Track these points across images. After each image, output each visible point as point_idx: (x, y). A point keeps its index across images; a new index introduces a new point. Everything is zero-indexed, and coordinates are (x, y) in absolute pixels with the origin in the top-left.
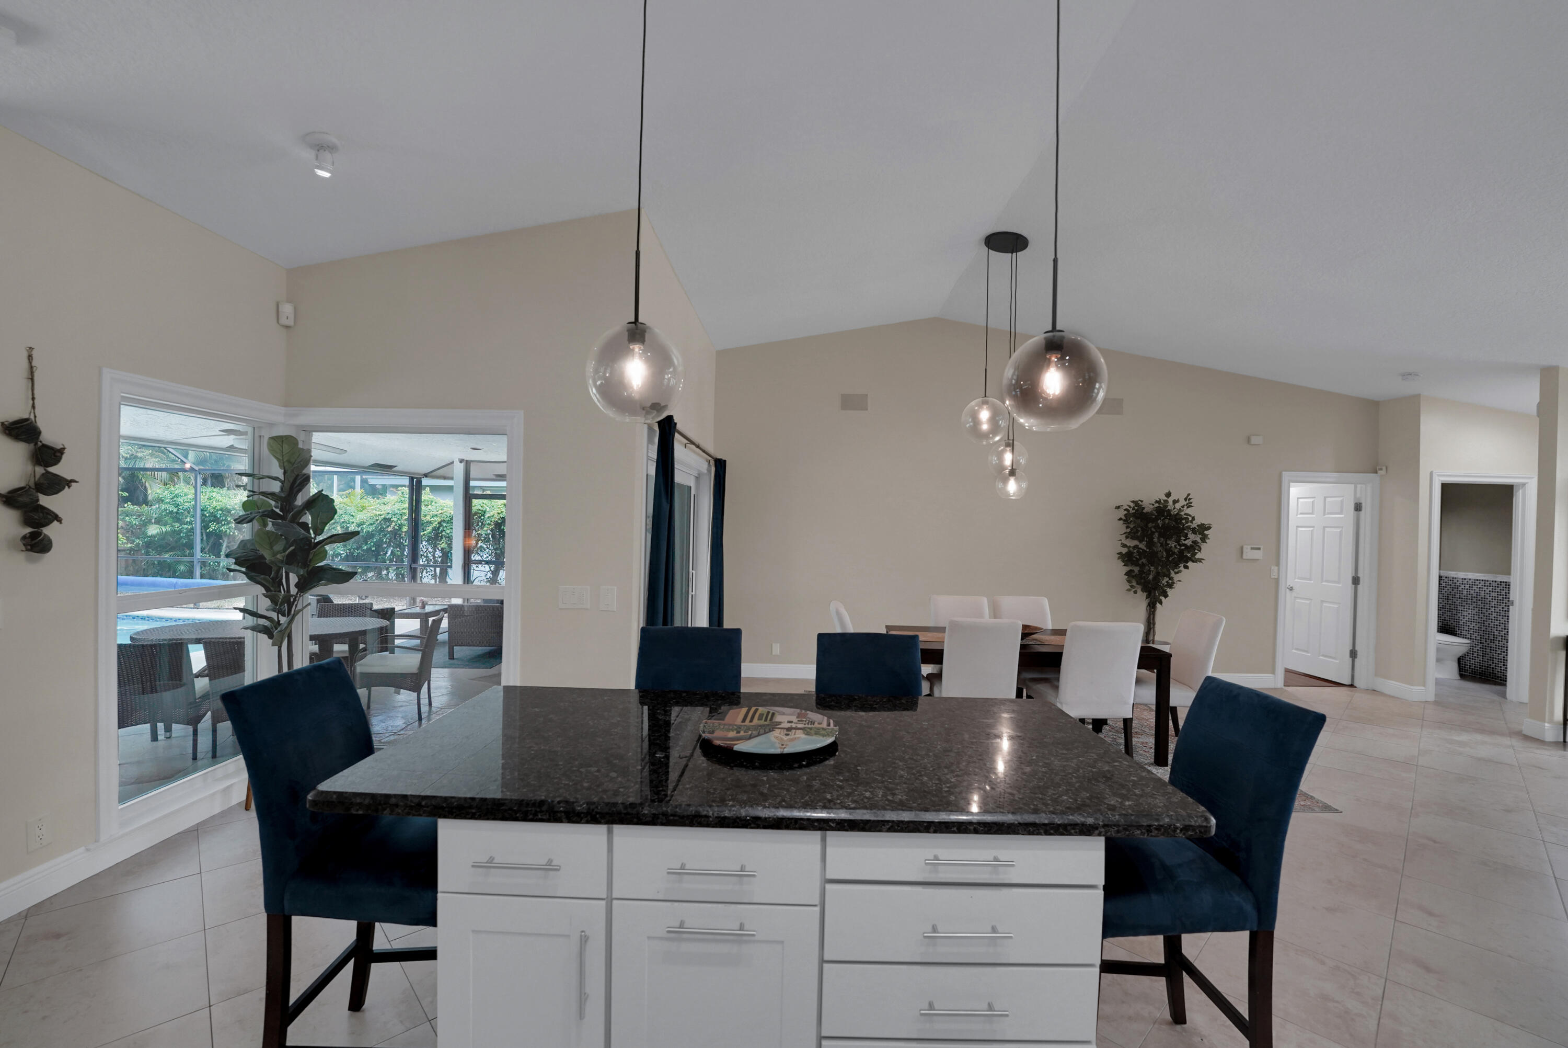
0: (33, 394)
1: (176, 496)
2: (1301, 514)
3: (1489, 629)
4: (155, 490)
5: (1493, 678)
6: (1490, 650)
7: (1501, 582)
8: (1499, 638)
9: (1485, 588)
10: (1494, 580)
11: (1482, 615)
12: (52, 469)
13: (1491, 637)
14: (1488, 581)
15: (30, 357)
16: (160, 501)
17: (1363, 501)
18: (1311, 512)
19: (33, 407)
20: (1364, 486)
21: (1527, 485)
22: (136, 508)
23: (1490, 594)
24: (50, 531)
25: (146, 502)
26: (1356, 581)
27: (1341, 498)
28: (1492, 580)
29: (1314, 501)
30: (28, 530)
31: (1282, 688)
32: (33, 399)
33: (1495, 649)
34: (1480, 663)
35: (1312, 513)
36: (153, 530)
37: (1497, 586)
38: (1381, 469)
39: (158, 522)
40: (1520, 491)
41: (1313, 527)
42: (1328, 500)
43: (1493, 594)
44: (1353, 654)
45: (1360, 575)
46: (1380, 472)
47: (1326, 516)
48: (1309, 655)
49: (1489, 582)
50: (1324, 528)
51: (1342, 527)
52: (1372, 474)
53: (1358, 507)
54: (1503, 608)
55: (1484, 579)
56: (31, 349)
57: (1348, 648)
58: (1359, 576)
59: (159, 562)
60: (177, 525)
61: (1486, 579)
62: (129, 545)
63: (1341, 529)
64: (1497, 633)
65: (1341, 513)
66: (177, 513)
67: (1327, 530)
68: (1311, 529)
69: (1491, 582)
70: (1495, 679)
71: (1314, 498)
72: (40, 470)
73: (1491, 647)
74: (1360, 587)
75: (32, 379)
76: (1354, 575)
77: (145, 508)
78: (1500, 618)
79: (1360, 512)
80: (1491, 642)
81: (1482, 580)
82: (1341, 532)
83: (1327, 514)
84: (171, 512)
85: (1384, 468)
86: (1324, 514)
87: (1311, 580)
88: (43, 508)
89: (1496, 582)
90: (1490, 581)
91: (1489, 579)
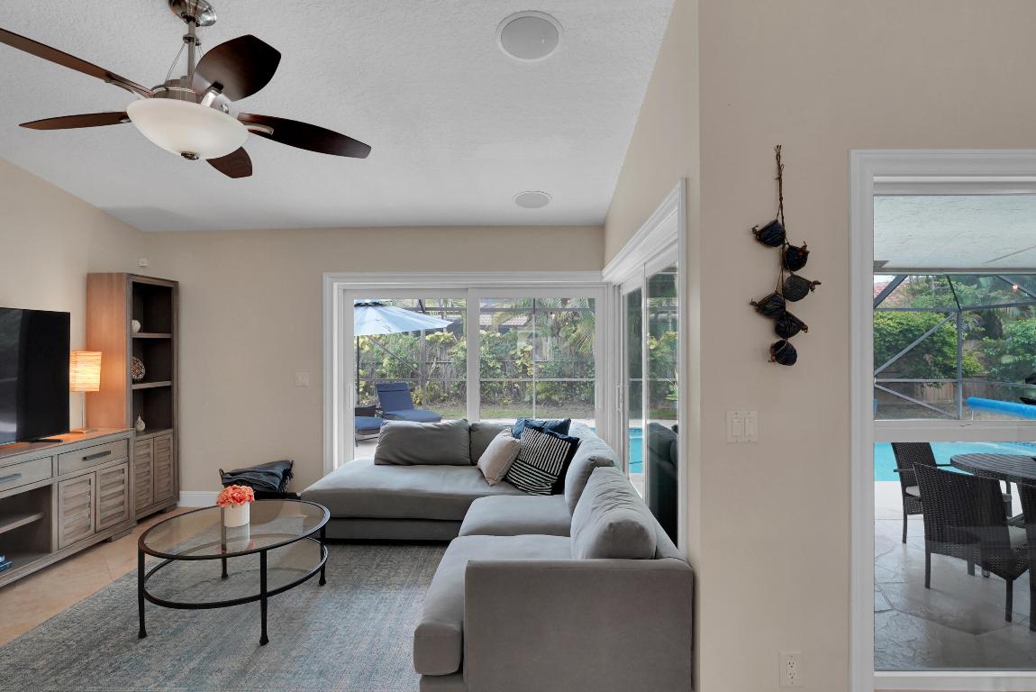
0: (781, 195)
1: (1028, 329)
4: (1008, 327)
12: (796, 273)
15: (778, 156)
16: (1013, 334)
19: (781, 207)
22: (993, 341)
24: (796, 341)
25: (1002, 336)
30: (776, 340)
32: (781, 199)
36: (1007, 359)
39: (1013, 352)
56: (779, 147)
59: (1013, 388)
60: (1028, 355)
62: (986, 372)
66: (1029, 344)
72: (787, 275)
75: (780, 179)
77: (1002, 341)
84: (1023, 344)
88: (789, 315)
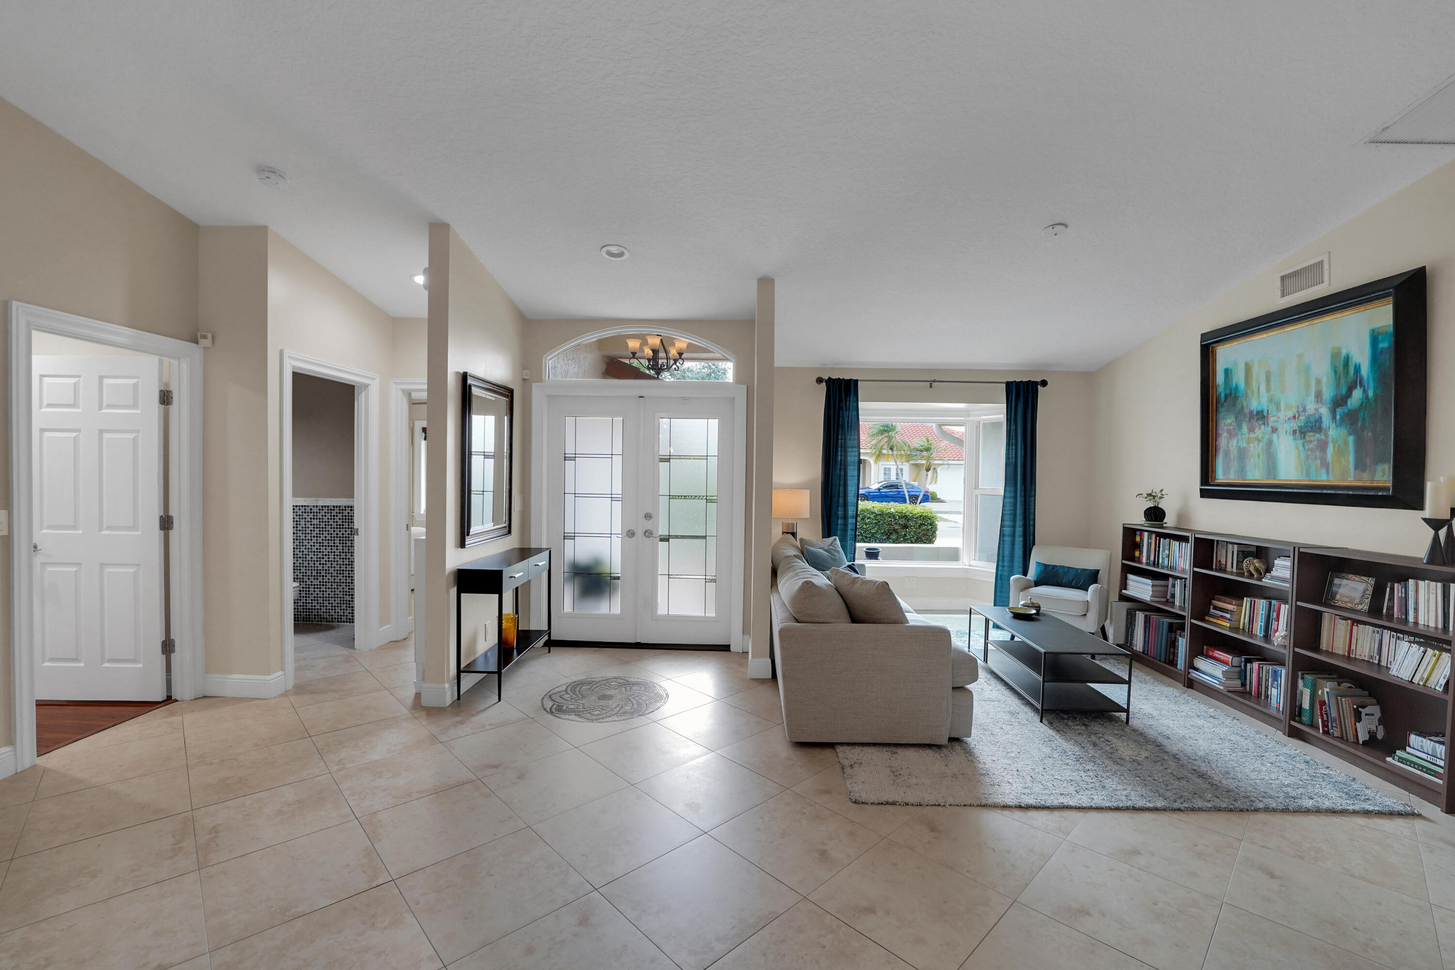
2: (50, 405)
3: (312, 564)
5: (318, 621)
6: (314, 588)
7: (322, 507)
8: (323, 573)
9: (305, 515)
10: (315, 505)
11: (303, 549)
13: (314, 573)
14: (308, 506)
17: (174, 388)
18: (73, 403)
20: (175, 362)
21: (369, 387)
23: (311, 522)
26: (166, 523)
27: (134, 381)
28: (313, 505)
29: (78, 381)
31: (34, 767)
33: (319, 587)
34: (303, 606)
35: (74, 406)
37: (318, 511)
38: (204, 337)
40: (363, 393)
41: (79, 431)
42: (107, 381)
43: (315, 522)
44: (168, 647)
45: (173, 512)
46: (203, 342)
47: (104, 411)
48: (82, 664)
49: (309, 508)
50: (101, 432)
51: (138, 431)
52: (189, 344)
53: (165, 398)
54: (326, 537)
55: (304, 504)
57: (159, 637)
58: (170, 514)
61: (307, 504)
63: (135, 435)
64: (320, 567)
65: (135, 406)
67: (106, 436)
68: (73, 435)
69: (312, 508)
70: (321, 621)
71: (79, 376)
73: (314, 585)
74: (173, 534)
76: (162, 514)
78: (323, 549)
79: (170, 406)
80: (314, 579)
81: (302, 506)
82: (135, 440)
83: (105, 408)
85: (210, 336)
86: (101, 408)
87: (78, 529)
89: (317, 507)
90: (311, 506)
91: (309, 505)
